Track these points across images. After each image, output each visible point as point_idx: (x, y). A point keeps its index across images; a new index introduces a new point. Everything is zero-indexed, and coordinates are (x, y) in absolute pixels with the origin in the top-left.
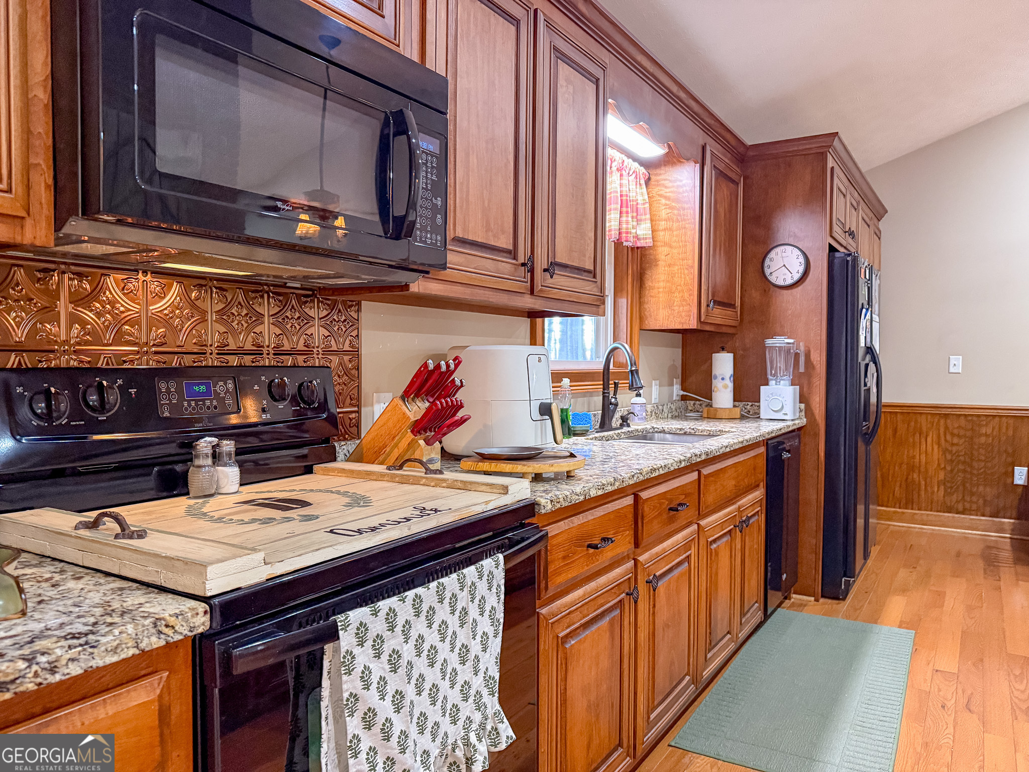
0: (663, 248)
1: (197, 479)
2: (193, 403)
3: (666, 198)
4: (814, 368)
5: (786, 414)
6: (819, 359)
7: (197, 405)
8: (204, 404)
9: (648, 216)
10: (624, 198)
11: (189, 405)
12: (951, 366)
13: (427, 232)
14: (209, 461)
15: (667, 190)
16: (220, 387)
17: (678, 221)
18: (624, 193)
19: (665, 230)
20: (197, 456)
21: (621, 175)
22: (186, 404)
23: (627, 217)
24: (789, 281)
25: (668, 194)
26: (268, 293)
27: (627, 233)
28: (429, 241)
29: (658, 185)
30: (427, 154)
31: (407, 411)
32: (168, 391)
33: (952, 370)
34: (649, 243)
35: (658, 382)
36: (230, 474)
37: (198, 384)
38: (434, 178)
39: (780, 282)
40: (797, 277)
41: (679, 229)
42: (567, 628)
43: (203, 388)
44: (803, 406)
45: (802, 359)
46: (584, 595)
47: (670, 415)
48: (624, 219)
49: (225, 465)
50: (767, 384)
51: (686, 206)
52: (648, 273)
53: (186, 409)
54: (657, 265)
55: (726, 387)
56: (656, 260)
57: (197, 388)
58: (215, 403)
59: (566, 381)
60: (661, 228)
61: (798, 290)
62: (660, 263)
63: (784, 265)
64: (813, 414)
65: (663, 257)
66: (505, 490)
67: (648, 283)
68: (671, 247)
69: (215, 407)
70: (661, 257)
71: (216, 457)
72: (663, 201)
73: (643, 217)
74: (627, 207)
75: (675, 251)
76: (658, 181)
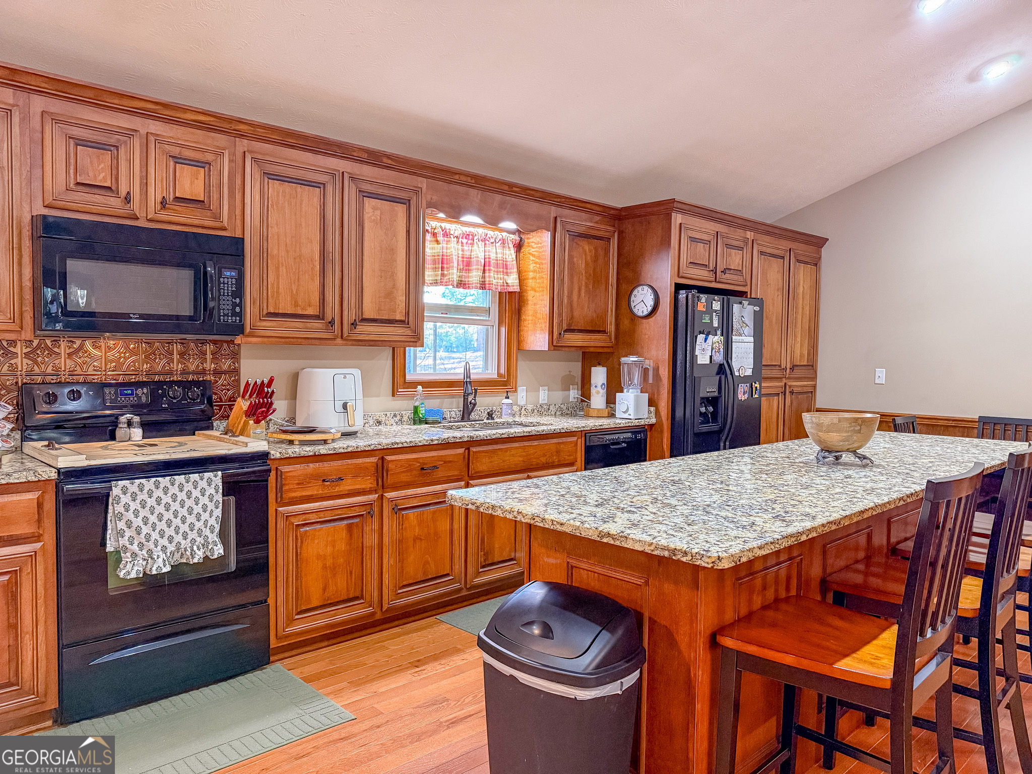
0: (531, 292)
1: (119, 433)
2: (123, 399)
3: (533, 256)
4: (661, 380)
5: (630, 415)
6: (665, 373)
7: (125, 399)
8: (129, 399)
9: (515, 270)
10: (487, 260)
11: (121, 400)
12: (877, 377)
13: (228, 316)
14: (126, 425)
15: (534, 250)
16: (139, 391)
17: (539, 273)
18: (487, 257)
19: (532, 278)
20: (120, 423)
21: (485, 244)
22: (119, 399)
23: (489, 273)
24: (646, 313)
25: (534, 253)
26: (176, 343)
27: (489, 284)
28: (230, 321)
29: (529, 246)
30: (228, 278)
31: (243, 405)
32: (110, 393)
33: (877, 382)
34: (516, 289)
35: (546, 388)
36: (137, 433)
37: (126, 390)
38: (234, 289)
39: (640, 314)
40: (650, 309)
41: (540, 278)
42: (302, 521)
43: (130, 392)
44: (652, 409)
45: (651, 373)
46: (319, 506)
47: (558, 413)
48: (487, 274)
49: (134, 428)
50: (622, 391)
51: (543, 262)
52: (523, 309)
53: (119, 401)
54: (527, 304)
55: (598, 393)
56: (527, 300)
57: (126, 392)
58: (136, 399)
59: (420, 388)
60: (530, 277)
61: (651, 320)
62: (529, 302)
63: (643, 301)
64: (660, 417)
65: (531, 298)
66: (246, 444)
67: (523, 317)
68: (535, 291)
69: (136, 401)
70: (530, 298)
71: (130, 424)
72: (532, 258)
73: (512, 271)
74: (489, 266)
75: (537, 294)
76: (528, 243)
